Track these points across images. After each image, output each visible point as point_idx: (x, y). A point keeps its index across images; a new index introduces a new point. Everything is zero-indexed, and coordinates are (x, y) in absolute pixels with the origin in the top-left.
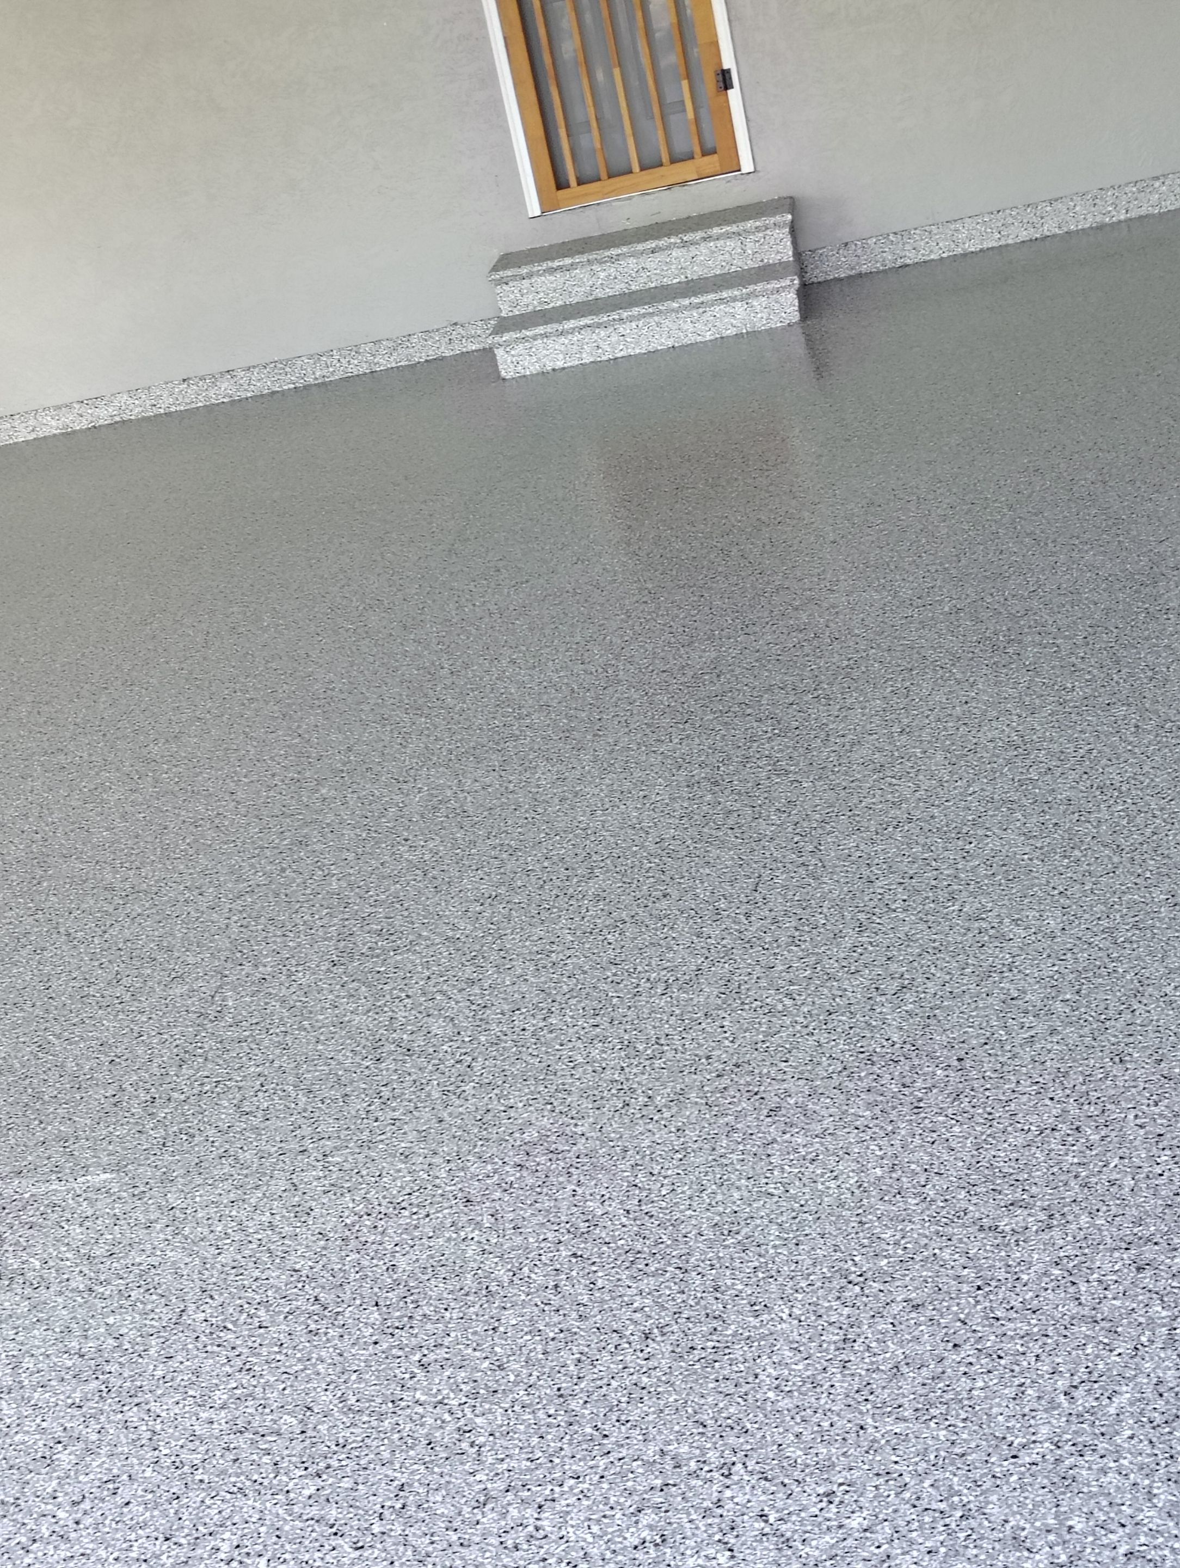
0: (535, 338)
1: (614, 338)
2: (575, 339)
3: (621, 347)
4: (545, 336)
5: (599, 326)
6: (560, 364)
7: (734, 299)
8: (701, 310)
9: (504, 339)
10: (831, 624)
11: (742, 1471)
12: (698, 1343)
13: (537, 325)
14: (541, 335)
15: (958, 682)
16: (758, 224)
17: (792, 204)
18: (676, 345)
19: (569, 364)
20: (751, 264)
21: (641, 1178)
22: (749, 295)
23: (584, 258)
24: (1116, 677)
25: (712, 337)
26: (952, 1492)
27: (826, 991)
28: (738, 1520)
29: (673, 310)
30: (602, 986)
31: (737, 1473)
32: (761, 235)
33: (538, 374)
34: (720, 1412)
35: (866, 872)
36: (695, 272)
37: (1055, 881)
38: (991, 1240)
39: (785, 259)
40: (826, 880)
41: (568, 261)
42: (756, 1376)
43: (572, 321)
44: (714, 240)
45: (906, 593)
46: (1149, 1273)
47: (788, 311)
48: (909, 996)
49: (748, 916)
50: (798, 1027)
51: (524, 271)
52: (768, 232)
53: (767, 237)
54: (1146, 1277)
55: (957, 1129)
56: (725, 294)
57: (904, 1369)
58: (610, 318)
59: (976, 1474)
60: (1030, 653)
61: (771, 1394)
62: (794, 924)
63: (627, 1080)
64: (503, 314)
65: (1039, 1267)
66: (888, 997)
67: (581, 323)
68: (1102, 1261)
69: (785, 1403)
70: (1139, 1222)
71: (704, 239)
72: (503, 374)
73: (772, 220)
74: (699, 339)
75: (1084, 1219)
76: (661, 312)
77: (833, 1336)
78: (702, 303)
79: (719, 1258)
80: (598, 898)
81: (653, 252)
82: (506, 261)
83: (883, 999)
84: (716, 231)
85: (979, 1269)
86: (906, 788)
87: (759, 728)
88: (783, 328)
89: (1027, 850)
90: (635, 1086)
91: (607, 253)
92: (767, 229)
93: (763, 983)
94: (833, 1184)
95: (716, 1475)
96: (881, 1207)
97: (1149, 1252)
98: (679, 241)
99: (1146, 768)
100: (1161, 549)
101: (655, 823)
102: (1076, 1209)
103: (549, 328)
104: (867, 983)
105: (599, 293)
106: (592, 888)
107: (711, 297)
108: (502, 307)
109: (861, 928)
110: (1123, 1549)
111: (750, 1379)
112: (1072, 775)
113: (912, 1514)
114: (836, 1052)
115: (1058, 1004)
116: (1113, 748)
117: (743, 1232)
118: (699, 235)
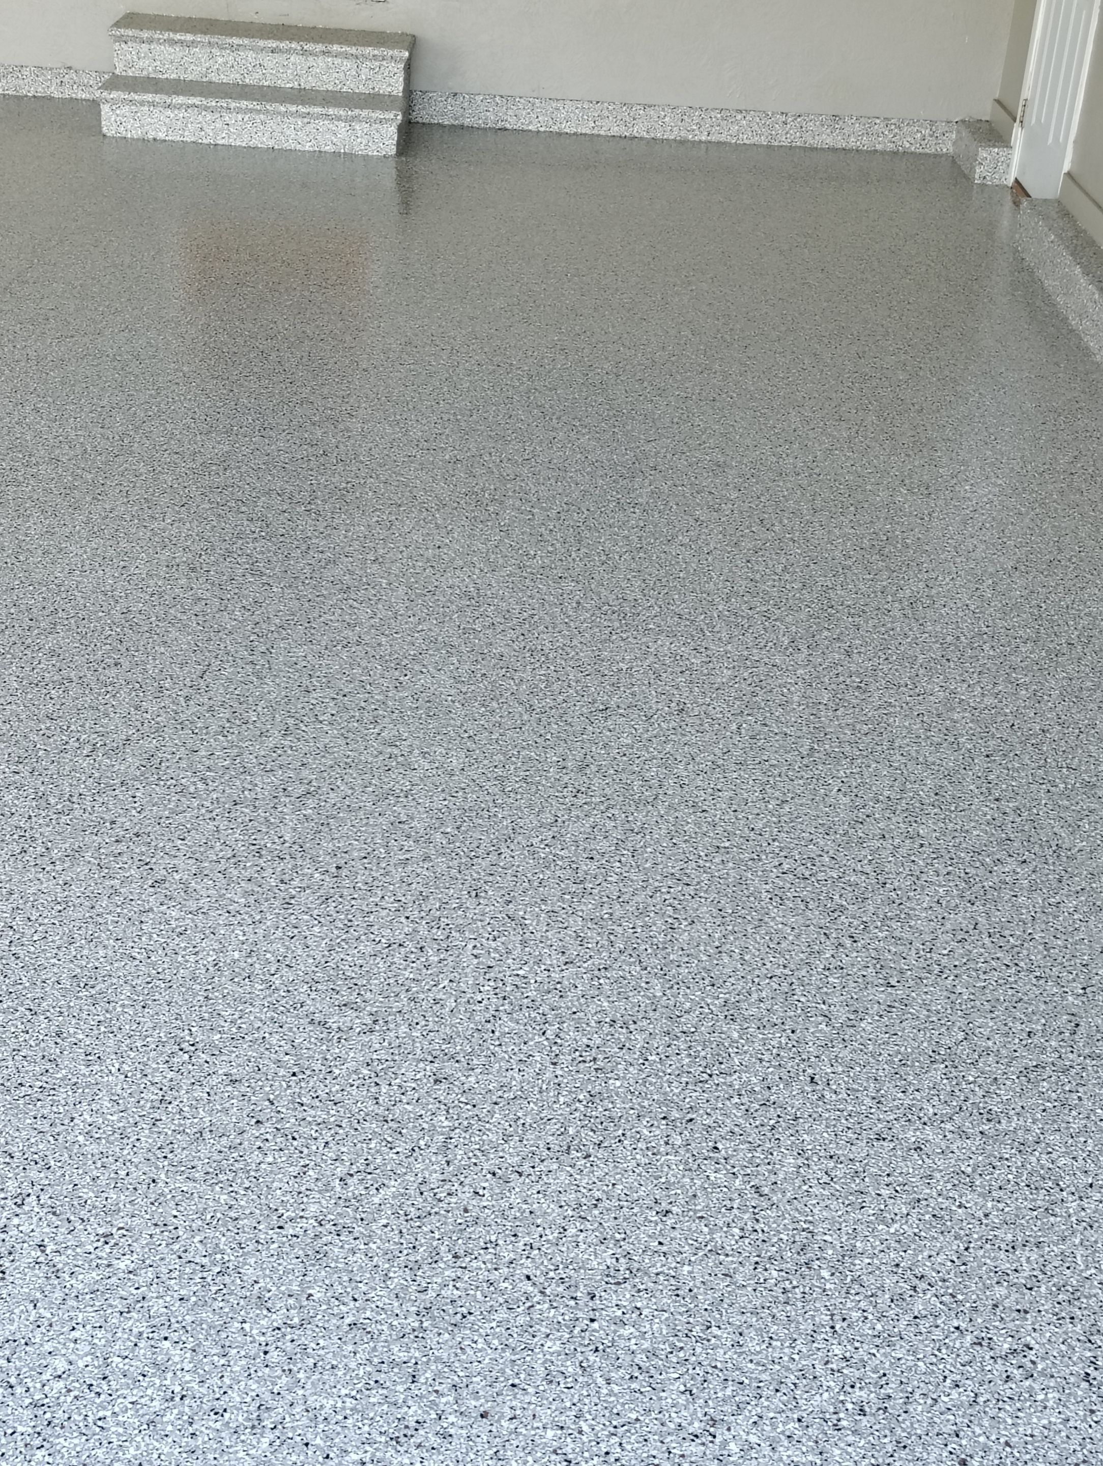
0: (142, 103)
1: (219, 125)
2: (181, 115)
3: (224, 135)
4: (153, 104)
5: (206, 108)
6: (161, 136)
7: (339, 118)
8: (306, 120)
9: (112, 96)
10: (341, 446)
11: (34, 1203)
12: (27, 1081)
13: (146, 91)
14: (148, 102)
15: (437, 527)
16: (376, 52)
17: (413, 43)
18: (276, 147)
19: (170, 138)
20: (362, 89)
21: (18, 922)
22: (353, 118)
23: (206, 39)
24: (574, 555)
25: (311, 149)
26: (217, 1249)
27: (238, 783)
28: (18, 1246)
29: (279, 113)
30: (32, 736)
31: (29, 1204)
32: (377, 63)
33: (138, 139)
34: (30, 1146)
35: (306, 682)
36: (308, 82)
37: (468, 725)
38: (317, 1032)
39: (394, 93)
40: (267, 681)
41: (189, 37)
42: (72, 1119)
43: (181, 98)
44: (333, 56)
45: (416, 433)
46: (444, 1086)
47: (387, 143)
48: (311, 803)
49: (187, 699)
50: (203, 811)
51: (145, 35)
52: (384, 63)
53: (382, 68)
54: (441, 1091)
55: (316, 929)
56: (331, 111)
57: (207, 1135)
58: (219, 104)
59: (242, 1237)
60: (507, 515)
61: (81, 1138)
62: (227, 716)
63: (32, 828)
64: (117, 72)
65: (351, 1065)
66: (292, 799)
67: (190, 102)
68: (407, 1069)
69: (93, 1148)
70: (449, 1040)
71: (324, 53)
72: (105, 130)
73: (391, 52)
74: (299, 147)
75: (404, 1029)
76: (267, 111)
77: (152, 1095)
78: (309, 114)
79: (69, 1007)
80: (52, 653)
81: (272, 52)
82: (131, 20)
83: (287, 800)
84: (336, 48)
85: (299, 1057)
86: (363, 614)
87: (248, 527)
88: (378, 158)
89: (453, 692)
90: (37, 835)
91: (229, 40)
92: (383, 59)
93: (183, 764)
94: (192, 959)
95: (9, 1202)
96: (230, 986)
97: (449, 1068)
98: (299, 48)
99: (575, 642)
100: (647, 448)
101: (127, 595)
102: (399, 1018)
103: (158, 98)
104: (277, 782)
105: (214, 77)
106: (50, 643)
107: (318, 110)
108: (117, 64)
109: (287, 732)
110: (348, 1321)
111: (66, 1122)
112: (511, 634)
113: (175, 1263)
114: (231, 841)
115: (438, 836)
116: (553, 617)
117: (97, 988)
118: (320, 47)
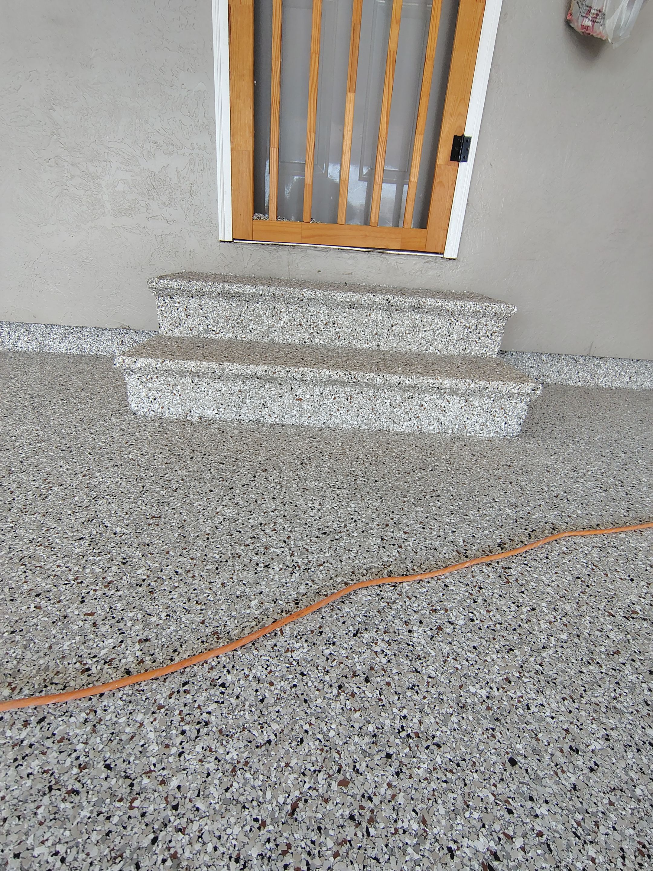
2: (237, 389)
3: (294, 412)
4: (198, 374)
9: (143, 364)
14: (192, 372)
18: (363, 427)
19: (222, 417)
23: (268, 292)
25: (409, 430)
29: (373, 385)
32: (475, 321)
33: (179, 419)
43: (238, 365)
47: (510, 422)
52: (484, 320)
53: (480, 327)
58: (290, 375)
64: (161, 332)
67: (249, 371)
72: (133, 407)
74: (393, 428)
76: (357, 383)
81: (350, 307)
88: (495, 440)
91: (298, 294)
92: (484, 316)
103: (205, 366)
108: (161, 322)
